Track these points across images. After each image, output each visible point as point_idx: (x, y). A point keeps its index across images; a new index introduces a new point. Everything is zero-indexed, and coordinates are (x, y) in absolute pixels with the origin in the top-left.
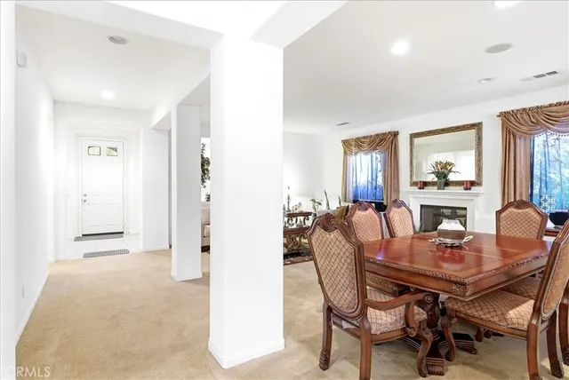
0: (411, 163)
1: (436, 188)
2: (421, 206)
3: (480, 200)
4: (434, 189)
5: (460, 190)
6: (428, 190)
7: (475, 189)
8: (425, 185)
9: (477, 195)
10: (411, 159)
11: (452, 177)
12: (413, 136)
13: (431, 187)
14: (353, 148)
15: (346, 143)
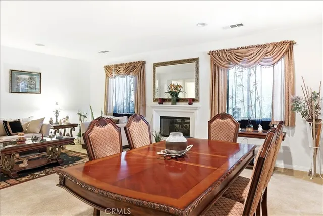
1: (171, 103)
3: (197, 112)
5: (185, 105)
6: (165, 105)
7: (195, 104)
8: (162, 101)
9: (196, 108)
10: (154, 82)
11: (181, 96)
12: (156, 65)
13: (167, 103)
14: (113, 72)
15: (107, 68)
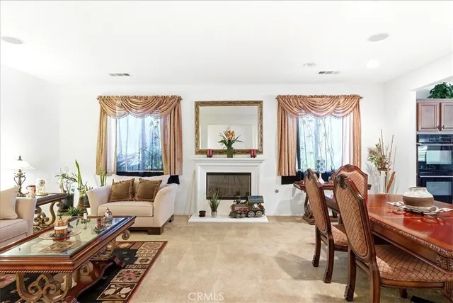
0: (197, 131)
1: (226, 156)
2: (208, 174)
3: (262, 166)
4: (224, 157)
5: (247, 157)
6: (216, 157)
7: (259, 157)
8: (210, 153)
9: (261, 161)
10: (197, 127)
11: (235, 146)
12: (199, 104)
13: (218, 156)
14: (118, 108)
15: (105, 101)
